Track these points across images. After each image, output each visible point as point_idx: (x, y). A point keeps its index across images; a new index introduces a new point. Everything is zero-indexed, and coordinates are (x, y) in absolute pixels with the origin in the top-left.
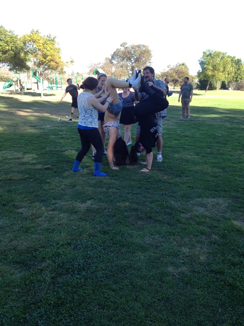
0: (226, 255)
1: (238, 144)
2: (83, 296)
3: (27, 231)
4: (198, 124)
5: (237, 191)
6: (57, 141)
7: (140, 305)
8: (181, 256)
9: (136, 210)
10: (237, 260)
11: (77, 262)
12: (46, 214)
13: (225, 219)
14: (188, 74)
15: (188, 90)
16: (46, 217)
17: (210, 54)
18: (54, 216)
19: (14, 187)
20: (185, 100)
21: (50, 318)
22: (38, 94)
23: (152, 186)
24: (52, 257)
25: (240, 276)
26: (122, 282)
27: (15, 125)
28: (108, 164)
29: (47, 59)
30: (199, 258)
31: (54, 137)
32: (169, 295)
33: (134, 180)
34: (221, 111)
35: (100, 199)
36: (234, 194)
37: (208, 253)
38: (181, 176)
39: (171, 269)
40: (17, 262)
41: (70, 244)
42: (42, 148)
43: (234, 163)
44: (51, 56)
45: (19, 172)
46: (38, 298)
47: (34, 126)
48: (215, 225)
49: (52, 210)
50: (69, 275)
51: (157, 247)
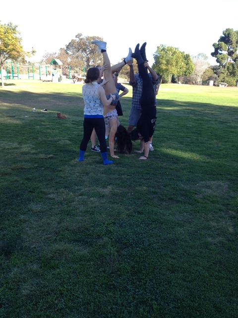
8: (213, 229)
17: (163, 49)
18: (85, 200)
19: (30, 175)
23: (158, 172)
26: (177, 252)
29: (9, 48)
30: (228, 230)
31: (38, 127)
32: (220, 259)
35: (119, 184)
36: (229, 177)
38: (177, 163)
39: (210, 239)
40: (77, 241)
41: (115, 223)
42: (34, 138)
44: (13, 45)
45: (26, 161)
47: (12, 117)
48: (227, 203)
49: (81, 195)
50: (130, 248)
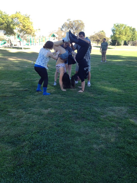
0: (126, 138)
1: (133, 76)
2: (46, 161)
3: (15, 125)
4: (111, 65)
5: (132, 103)
6: (31, 75)
7: (78, 166)
8: (101, 139)
9: (76, 113)
10: (132, 141)
11: (43, 142)
12: (25, 116)
13: (126, 118)
14: (105, 37)
15: (105, 46)
16: (25, 117)
17: (118, 26)
18: (30, 117)
19: (7, 101)
20: (104, 51)
21: (28, 173)
22: (20, 48)
23: (85, 100)
24: (29, 140)
25: (133, 150)
26: (68, 153)
27: (7, 66)
28: (60, 88)
29: (26, 28)
30: (111, 140)
32: (94, 160)
33: (75, 97)
34: (124, 58)
35: (56, 107)
36: (130, 104)
37: (116, 137)
38: (101, 95)
39: (95, 146)
40: (9, 142)
41: (39, 132)
42: (23, 79)
43: (131, 87)
44: (28, 26)
45: (10, 92)
46: (21, 162)
47: (18, 66)
48: (120, 121)
49: (29, 114)
50: (39, 149)
51: (87, 134)
